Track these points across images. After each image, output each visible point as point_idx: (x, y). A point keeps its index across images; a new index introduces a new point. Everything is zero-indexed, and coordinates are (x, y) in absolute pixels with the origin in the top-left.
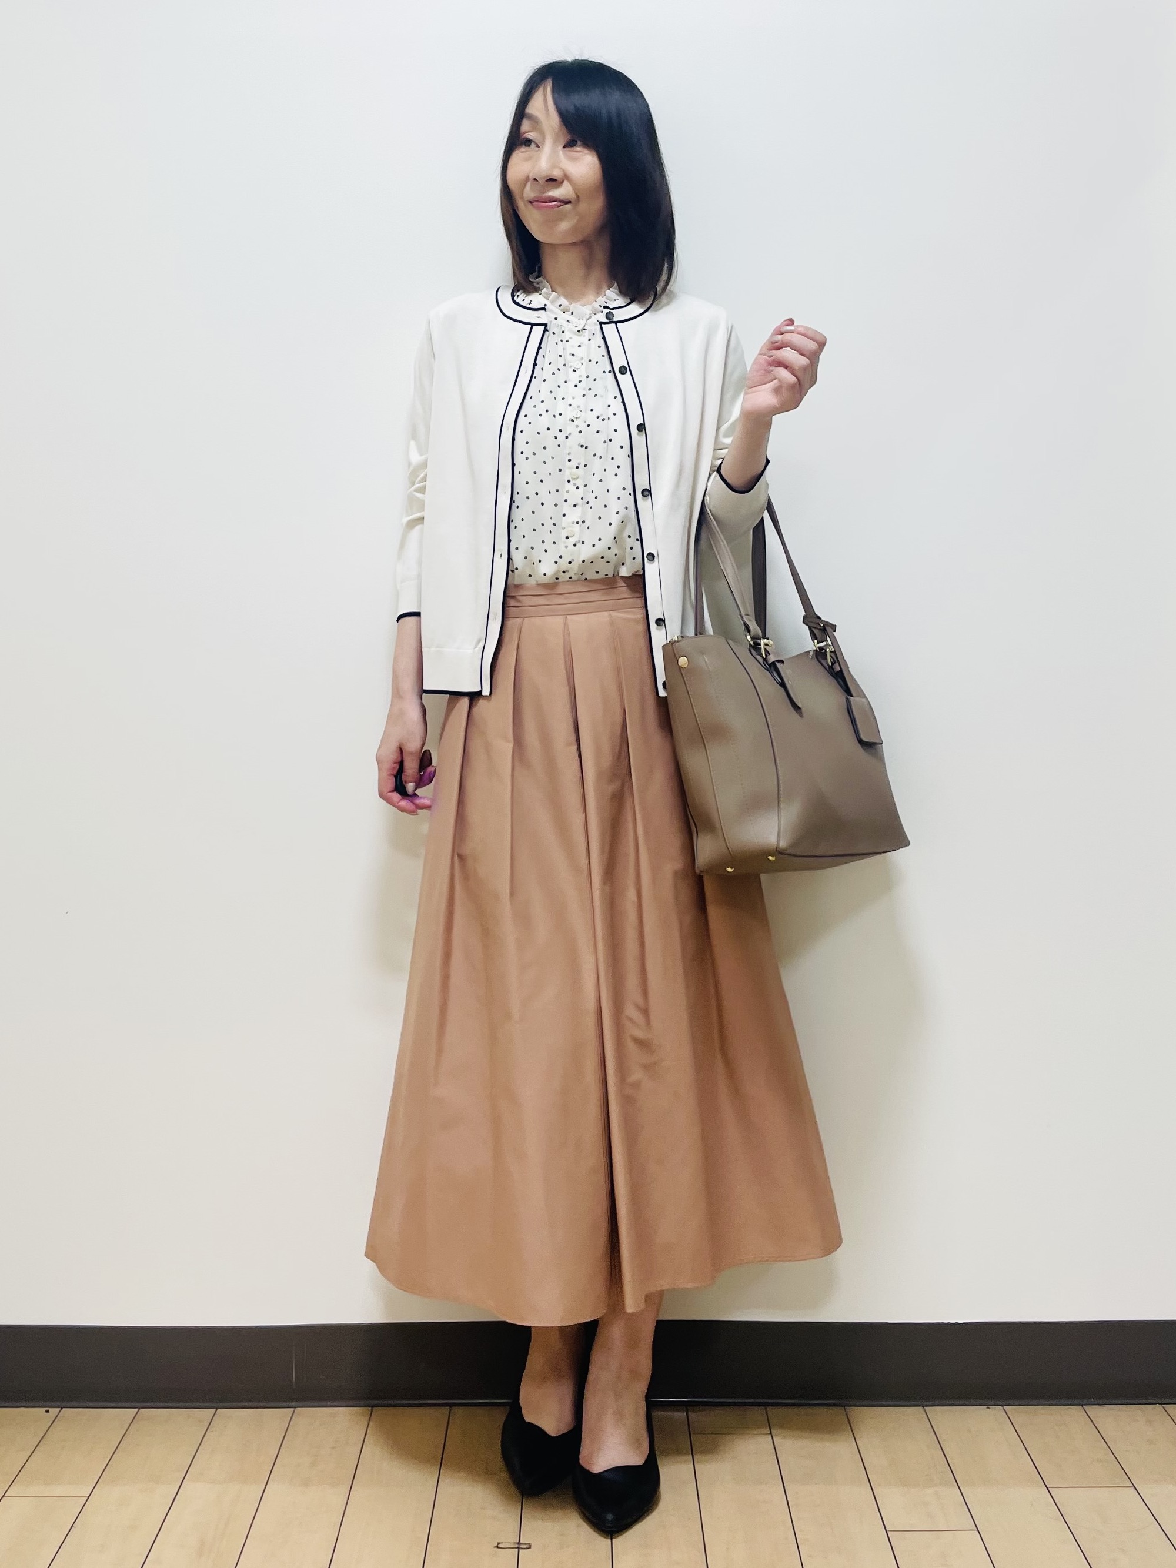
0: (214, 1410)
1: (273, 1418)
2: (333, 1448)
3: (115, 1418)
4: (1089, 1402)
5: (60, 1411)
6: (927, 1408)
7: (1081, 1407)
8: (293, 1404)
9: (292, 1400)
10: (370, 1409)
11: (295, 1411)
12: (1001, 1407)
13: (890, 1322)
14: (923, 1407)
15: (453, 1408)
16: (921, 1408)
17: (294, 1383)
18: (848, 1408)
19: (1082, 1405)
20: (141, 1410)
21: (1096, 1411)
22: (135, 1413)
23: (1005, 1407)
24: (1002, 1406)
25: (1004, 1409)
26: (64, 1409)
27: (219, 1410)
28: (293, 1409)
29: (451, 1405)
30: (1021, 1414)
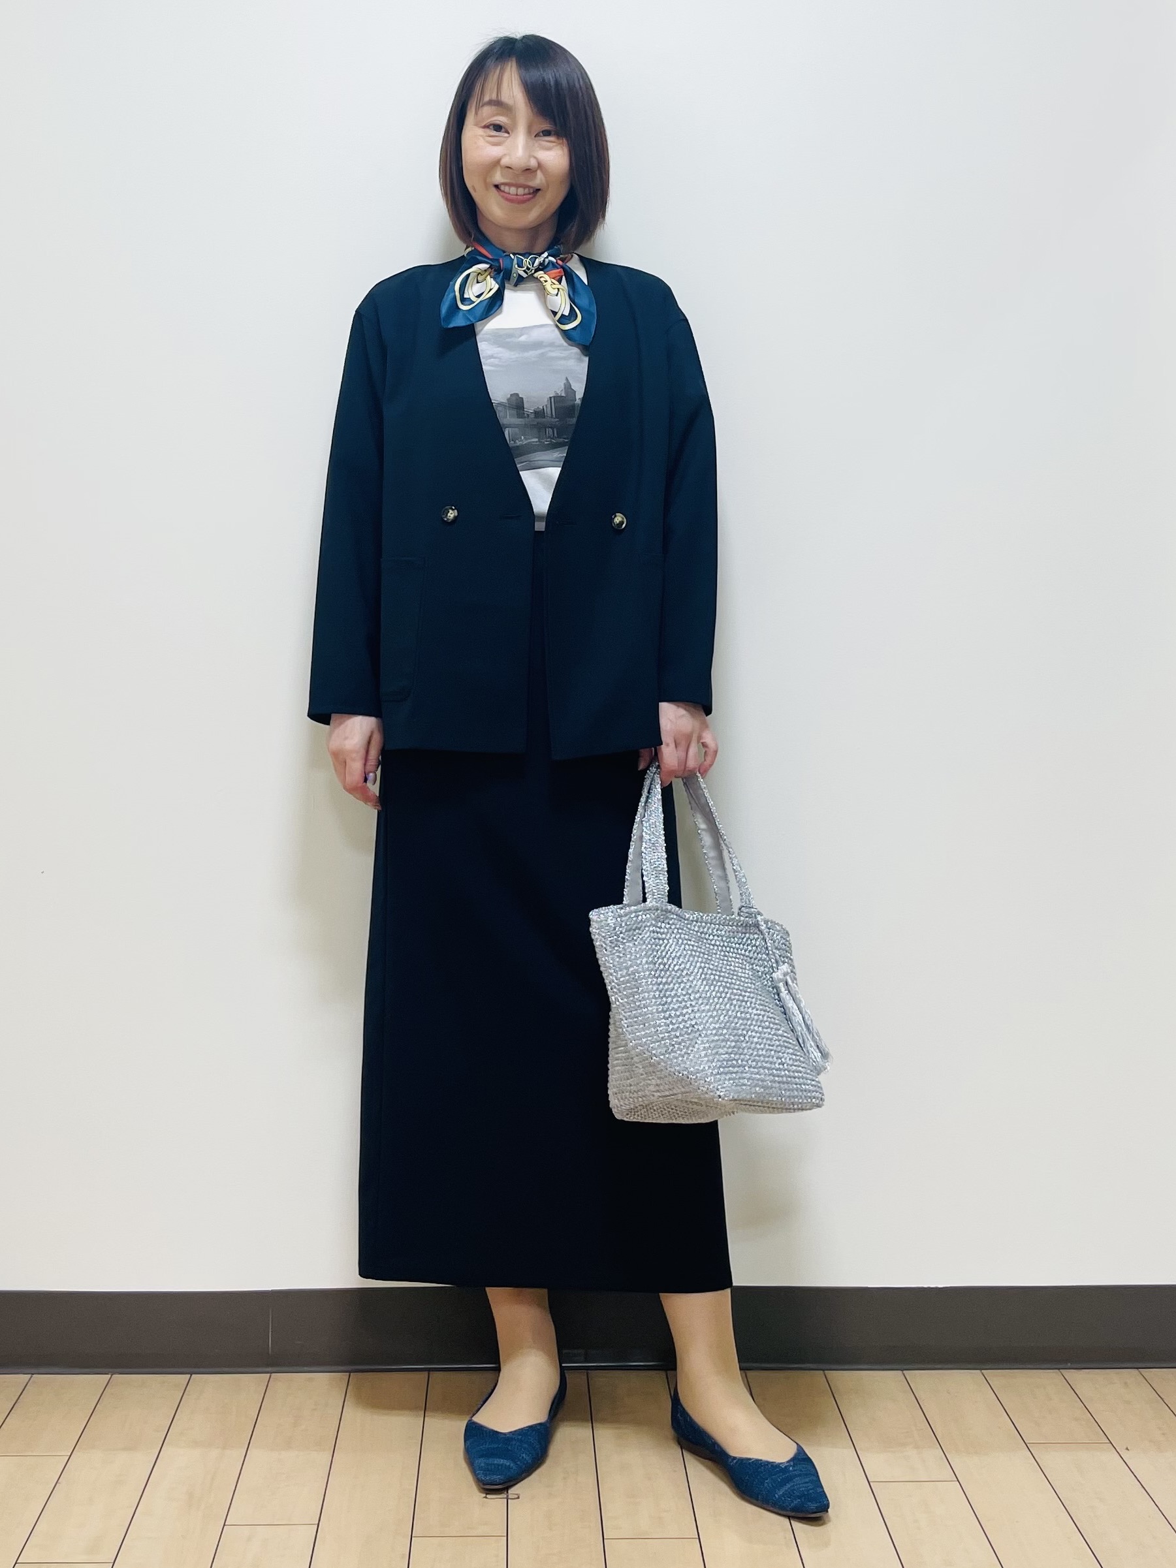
0: (189, 1375)
1: (249, 1384)
2: (314, 1409)
3: (87, 1384)
4: (1067, 1367)
5: (31, 1377)
6: (904, 1372)
7: (1057, 1371)
8: (269, 1369)
9: (268, 1365)
10: (348, 1374)
11: (272, 1377)
12: (978, 1371)
13: (869, 1286)
14: (902, 1370)
15: (431, 1372)
16: (900, 1372)
17: (270, 1350)
18: (826, 1372)
19: (1059, 1369)
20: (114, 1375)
21: (1075, 1376)
22: (108, 1379)
23: (983, 1371)
24: (981, 1369)
25: (982, 1374)
26: (34, 1376)
27: (193, 1375)
28: (269, 1375)
29: (429, 1370)
30: (999, 1377)
